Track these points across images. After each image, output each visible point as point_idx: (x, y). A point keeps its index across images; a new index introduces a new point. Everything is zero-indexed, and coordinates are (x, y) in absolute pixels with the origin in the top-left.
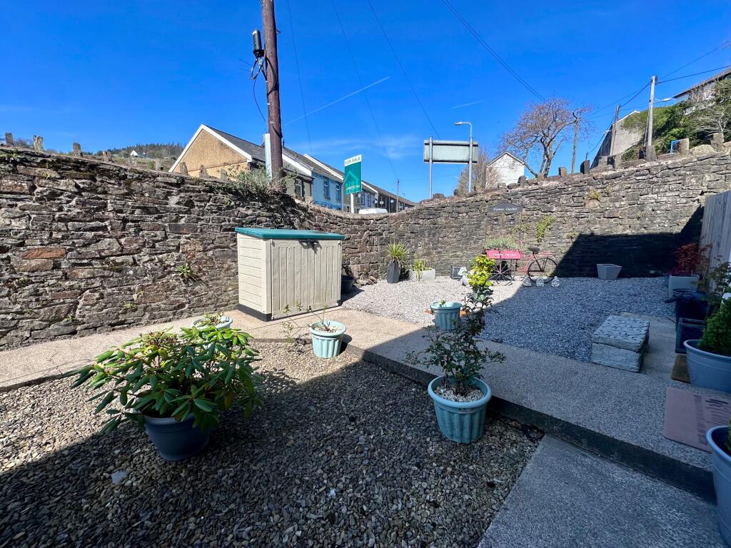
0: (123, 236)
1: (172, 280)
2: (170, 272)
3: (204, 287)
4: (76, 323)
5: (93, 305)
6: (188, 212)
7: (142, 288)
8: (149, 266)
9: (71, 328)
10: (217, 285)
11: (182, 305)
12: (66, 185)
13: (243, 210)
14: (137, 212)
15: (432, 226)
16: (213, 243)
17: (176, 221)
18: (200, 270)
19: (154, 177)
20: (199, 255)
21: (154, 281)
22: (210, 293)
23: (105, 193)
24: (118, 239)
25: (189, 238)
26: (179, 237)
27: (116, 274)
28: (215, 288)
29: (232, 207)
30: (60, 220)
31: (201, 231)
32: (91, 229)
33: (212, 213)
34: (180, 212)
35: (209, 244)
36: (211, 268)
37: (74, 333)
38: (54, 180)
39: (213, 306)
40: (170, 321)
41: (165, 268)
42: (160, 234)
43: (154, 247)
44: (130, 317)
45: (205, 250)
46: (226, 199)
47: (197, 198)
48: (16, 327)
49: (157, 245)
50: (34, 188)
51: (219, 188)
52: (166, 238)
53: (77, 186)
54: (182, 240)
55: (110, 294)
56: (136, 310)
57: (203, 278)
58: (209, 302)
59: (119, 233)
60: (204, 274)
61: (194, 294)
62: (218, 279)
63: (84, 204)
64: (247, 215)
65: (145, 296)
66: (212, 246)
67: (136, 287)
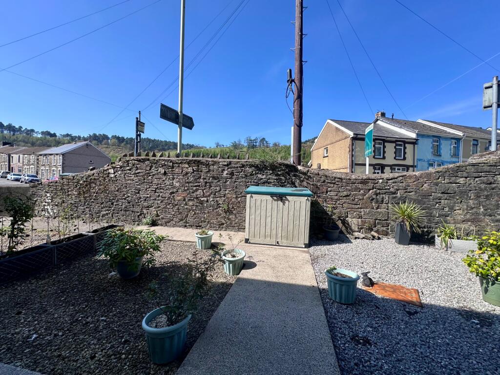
0: (205, 189)
1: (220, 210)
2: (220, 207)
3: (234, 217)
4: (186, 222)
5: (192, 217)
6: (231, 178)
7: (208, 212)
8: (212, 203)
9: (185, 224)
10: (241, 217)
11: (223, 224)
12: (190, 170)
13: (260, 176)
14: (211, 179)
16: (241, 194)
17: (226, 182)
18: (233, 207)
19: (219, 163)
20: (233, 200)
21: (213, 210)
22: (237, 220)
23: (201, 171)
24: (203, 190)
25: (230, 191)
26: (226, 190)
27: (201, 205)
28: (239, 218)
29: (253, 175)
30: (188, 183)
31: (236, 187)
32: (196, 186)
33: (242, 178)
34: (227, 178)
35: (239, 194)
36: (239, 207)
37: (186, 226)
38: (187, 168)
39: (237, 228)
40: (217, 230)
41: (218, 205)
42: (218, 188)
43: (215, 194)
44: (203, 224)
45: (237, 198)
46: (250, 170)
47: (236, 171)
48: (172, 220)
49: (216, 194)
50: (183, 171)
51: (247, 165)
52: (220, 190)
53: (193, 170)
54: (227, 192)
55: (198, 213)
56: (205, 222)
57: (234, 212)
58: (236, 225)
59: (204, 188)
60: (235, 210)
61: (229, 219)
62: (242, 214)
63: (194, 176)
64: (262, 179)
65: (209, 216)
66: (241, 195)
67: (206, 212)
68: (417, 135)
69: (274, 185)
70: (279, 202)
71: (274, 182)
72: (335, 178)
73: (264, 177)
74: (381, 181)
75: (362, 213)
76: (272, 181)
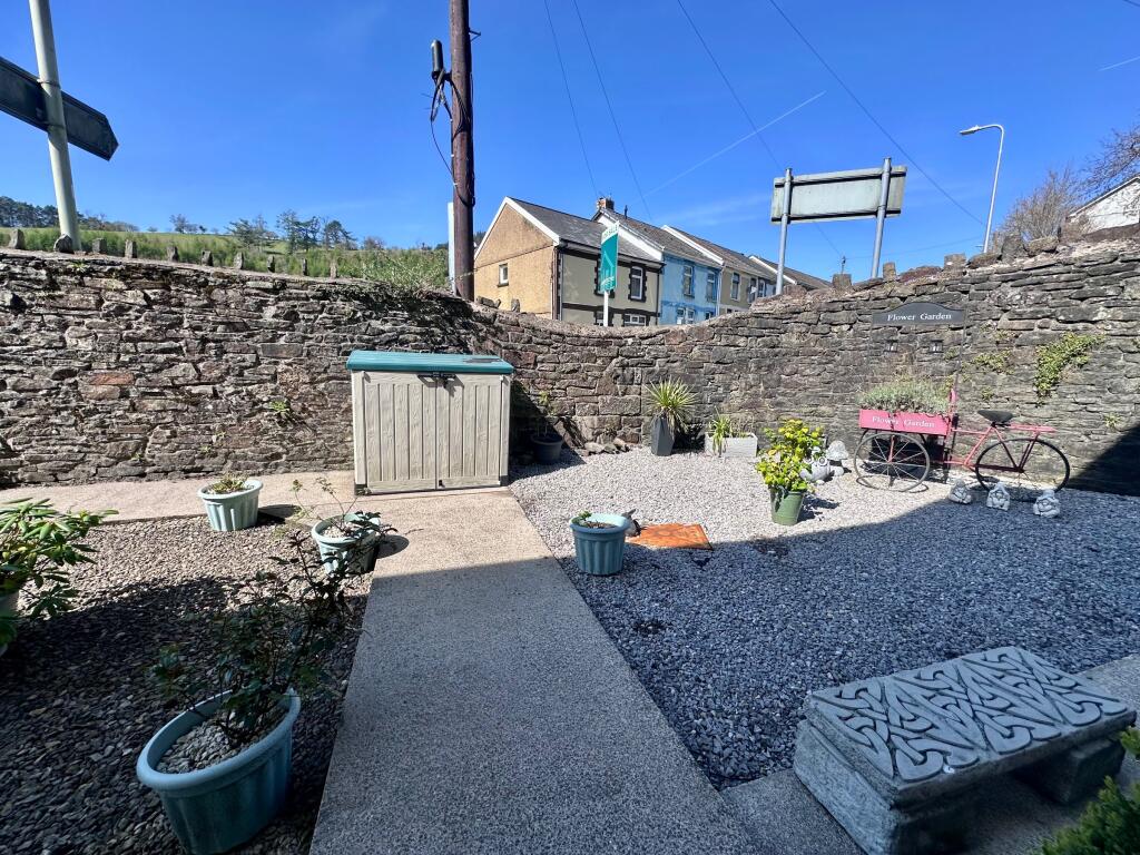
0: (201, 360)
1: (263, 419)
2: (261, 410)
3: (309, 433)
4: (144, 464)
5: (163, 444)
6: (291, 328)
7: (224, 428)
8: (234, 399)
9: (139, 469)
10: (330, 432)
11: (278, 456)
12: (134, 297)
13: (376, 324)
14: (220, 328)
15: (765, 350)
16: (325, 372)
17: (272, 340)
18: (304, 409)
19: (244, 282)
20: (303, 389)
21: (239, 420)
22: (319, 443)
23: (180, 305)
24: (195, 364)
25: (290, 364)
26: (276, 363)
27: (192, 408)
28: (326, 436)
29: (358, 320)
30: (129, 339)
31: (308, 354)
32: (163, 351)
33: (326, 328)
34: (278, 328)
35: (319, 374)
36: (322, 407)
37: (142, 475)
38: (120, 291)
39: (321, 461)
40: (259, 474)
41: (255, 404)
42: (250, 358)
43: (241, 374)
44: (208, 464)
45: (313, 382)
46: (348, 308)
47: (303, 309)
48: (82, 461)
49: (246, 373)
50: (100, 302)
51: (337, 293)
52: (258, 362)
53: (146, 297)
54: (280, 368)
55: (184, 433)
56: (215, 455)
57: (309, 421)
58: (316, 455)
59: (197, 357)
60: (310, 416)
61: (294, 441)
62: (332, 424)
63: (154, 319)
64: (383, 332)
65: (227, 438)
66: (325, 376)
67: (216, 426)
68: (664, 255)
69: (417, 348)
70: (441, 389)
71: (416, 340)
72: (551, 333)
73: (387, 327)
74: (630, 341)
75: (600, 405)
76: (411, 337)
